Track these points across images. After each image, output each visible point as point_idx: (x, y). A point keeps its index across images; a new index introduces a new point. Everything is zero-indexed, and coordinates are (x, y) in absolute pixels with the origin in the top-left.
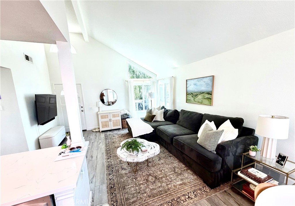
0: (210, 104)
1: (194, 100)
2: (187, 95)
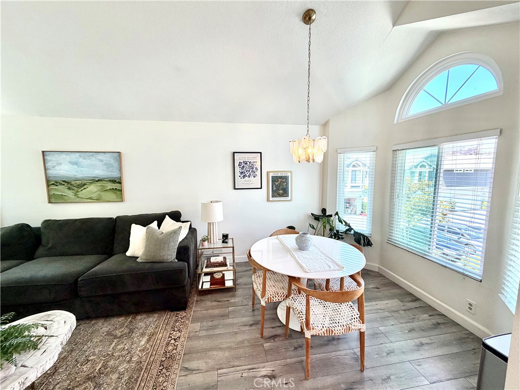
0: (120, 200)
1: (76, 195)
2: (48, 186)
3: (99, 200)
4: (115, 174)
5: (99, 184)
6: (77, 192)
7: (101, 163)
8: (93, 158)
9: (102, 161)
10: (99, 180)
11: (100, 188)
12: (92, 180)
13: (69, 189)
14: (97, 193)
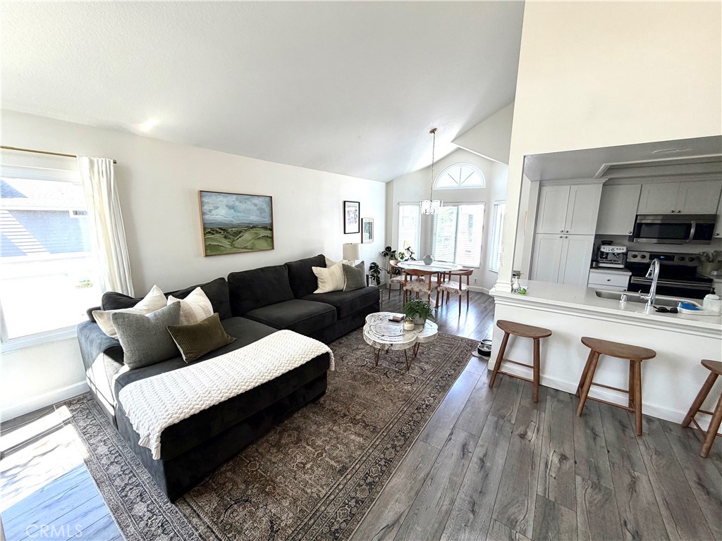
0: (271, 248)
1: (232, 244)
2: (205, 234)
3: (252, 249)
4: (267, 219)
5: (253, 231)
6: (234, 241)
7: (255, 208)
8: (249, 203)
9: (256, 205)
10: (253, 227)
11: (254, 236)
12: (248, 227)
13: (226, 237)
14: (252, 241)
